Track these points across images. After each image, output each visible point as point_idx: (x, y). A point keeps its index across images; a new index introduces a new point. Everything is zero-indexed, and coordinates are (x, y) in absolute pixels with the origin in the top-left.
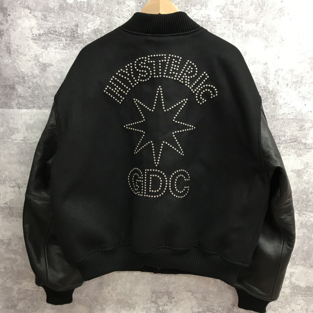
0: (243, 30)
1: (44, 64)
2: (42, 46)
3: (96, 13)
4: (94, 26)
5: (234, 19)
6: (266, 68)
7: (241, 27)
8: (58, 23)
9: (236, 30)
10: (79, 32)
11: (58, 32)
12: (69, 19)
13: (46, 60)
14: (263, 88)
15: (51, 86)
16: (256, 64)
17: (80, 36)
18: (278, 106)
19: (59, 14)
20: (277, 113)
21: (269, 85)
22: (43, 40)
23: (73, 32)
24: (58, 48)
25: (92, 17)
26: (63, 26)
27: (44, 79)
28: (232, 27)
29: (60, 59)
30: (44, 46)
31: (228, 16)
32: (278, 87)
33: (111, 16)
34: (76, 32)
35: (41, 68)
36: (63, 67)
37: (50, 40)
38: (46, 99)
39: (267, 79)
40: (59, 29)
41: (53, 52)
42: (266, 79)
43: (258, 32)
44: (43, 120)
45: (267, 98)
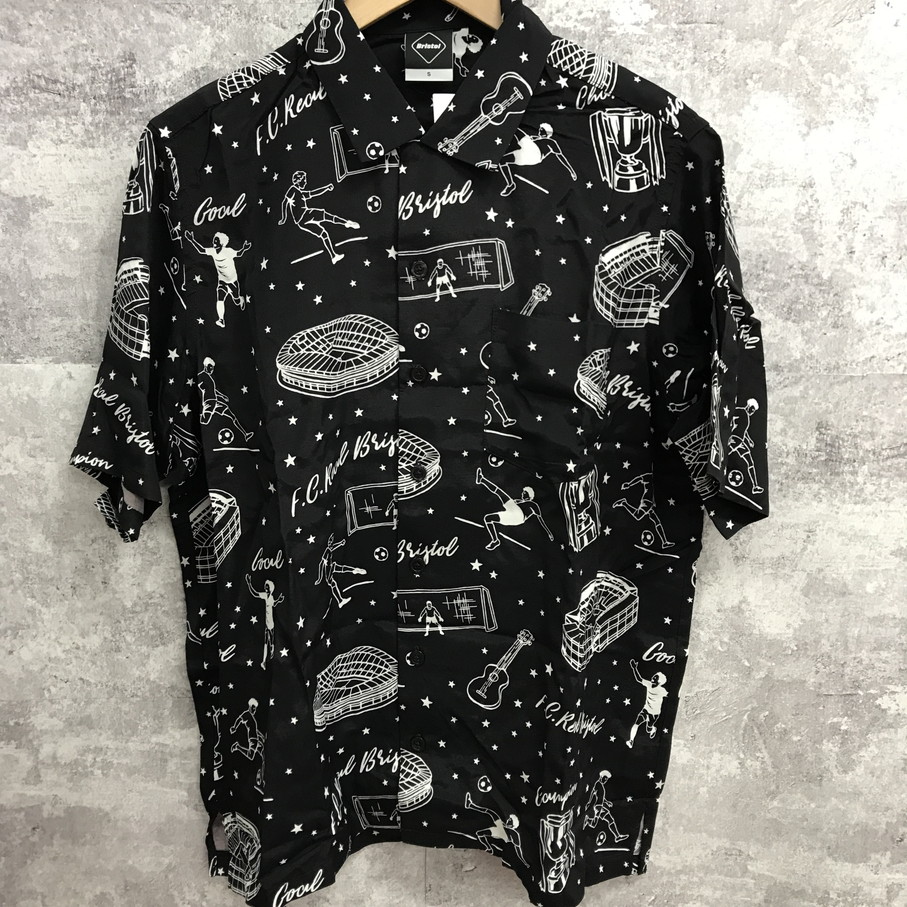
0: (729, 64)
1: (20, 201)
2: (8, 135)
3: (196, 12)
4: (192, 60)
5: (696, 27)
6: (809, 200)
7: (719, 54)
8: (63, 48)
9: (704, 66)
10: (138, 82)
11: (64, 84)
12: (100, 33)
13: (24, 184)
14: (800, 272)
15: (47, 278)
16: (773, 186)
17: (143, 97)
18: (851, 332)
19: (61, 14)
20: (849, 358)
21: (818, 261)
22: (9, 111)
23: (118, 81)
24: (67, 141)
25: (184, 27)
26: (80, 61)
27: (22, 254)
28: (690, 54)
29: (74, 182)
30: (15, 134)
31: (674, 14)
32: (851, 268)
33: (252, 22)
34: (128, 83)
35: (8, 215)
36: (87, 209)
37: (34, 112)
38: (33, 326)
39: (814, 240)
40: (65, 70)
41: (49, 155)
42: (810, 238)
43: (780, 70)
44: (26, 398)
45: (812, 304)
